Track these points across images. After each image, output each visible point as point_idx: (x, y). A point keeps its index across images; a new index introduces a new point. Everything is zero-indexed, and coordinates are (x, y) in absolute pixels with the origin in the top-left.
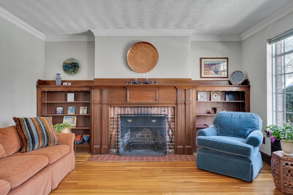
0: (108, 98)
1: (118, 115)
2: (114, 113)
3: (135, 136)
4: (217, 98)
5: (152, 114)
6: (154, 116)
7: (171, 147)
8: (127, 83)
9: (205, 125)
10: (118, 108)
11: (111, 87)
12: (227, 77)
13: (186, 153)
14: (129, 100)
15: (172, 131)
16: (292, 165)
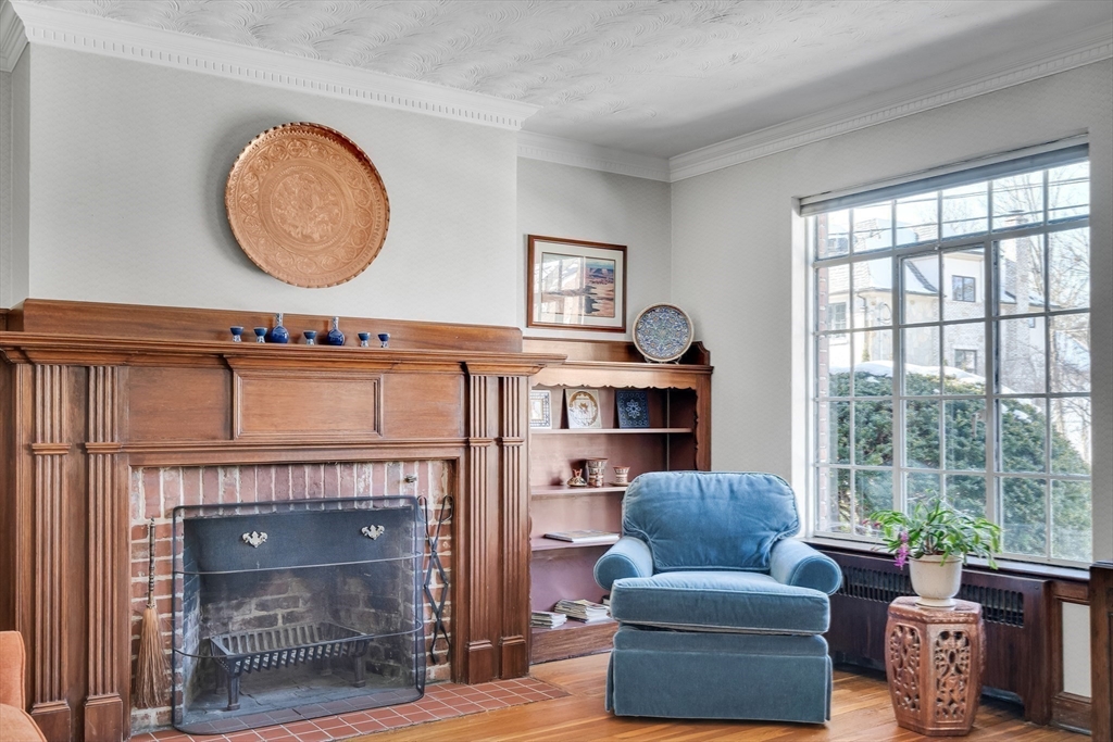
0: (121, 418)
1: (177, 509)
2: (151, 504)
3: (225, 625)
4: (587, 420)
5: (352, 500)
6: (363, 506)
7: (435, 652)
8: (237, 339)
9: (545, 537)
10: (173, 473)
11: (143, 353)
12: (622, 330)
13: (505, 671)
14: (244, 429)
15: (441, 577)
16: (958, 635)
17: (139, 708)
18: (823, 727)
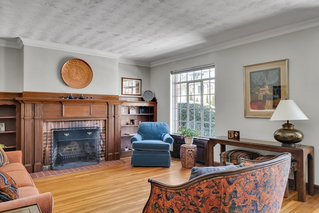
0: (41, 113)
1: (52, 129)
2: (47, 128)
3: (62, 151)
4: (133, 112)
5: (86, 127)
6: (88, 129)
7: (102, 155)
8: (63, 98)
9: (125, 134)
10: (51, 123)
11: (45, 101)
12: (141, 95)
13: (115, 159)
14: (65, 115)
15: (103, 142)
16: (191, 151)
17: (45, 165)
18: (169, 167)
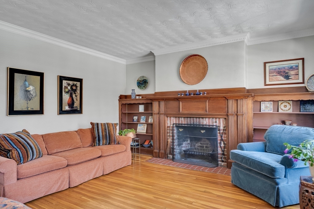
0: (164, 109)
1: (174, 124)
2: (170, 123)
5: (204, 125)
7: (223, 160)
8: (179, 95)
10: (173, 118)
12: (303, 83)
14: (182, 111)
15: (224, 143)
16: (313, 193)
